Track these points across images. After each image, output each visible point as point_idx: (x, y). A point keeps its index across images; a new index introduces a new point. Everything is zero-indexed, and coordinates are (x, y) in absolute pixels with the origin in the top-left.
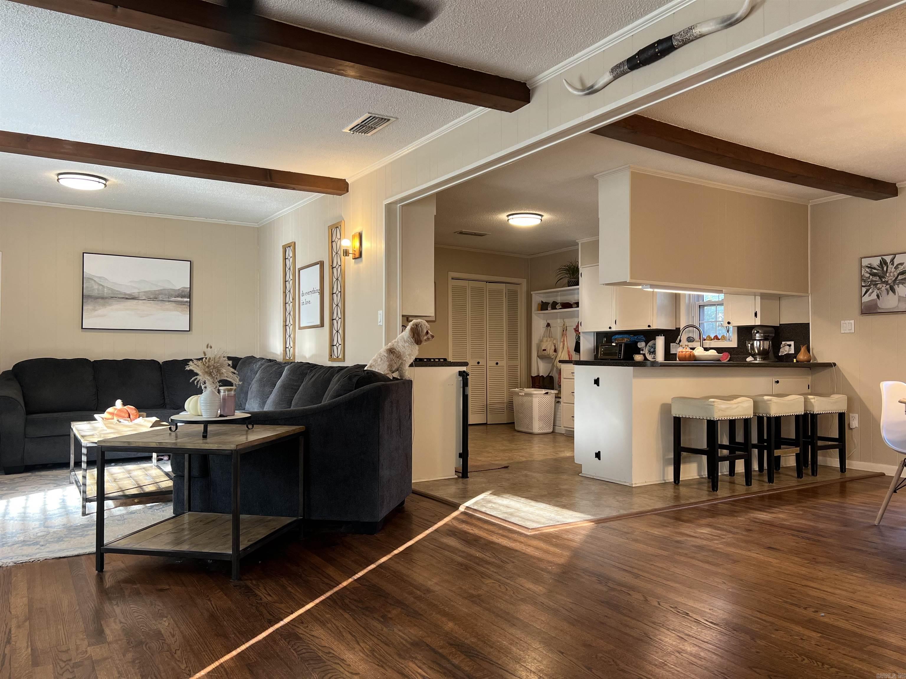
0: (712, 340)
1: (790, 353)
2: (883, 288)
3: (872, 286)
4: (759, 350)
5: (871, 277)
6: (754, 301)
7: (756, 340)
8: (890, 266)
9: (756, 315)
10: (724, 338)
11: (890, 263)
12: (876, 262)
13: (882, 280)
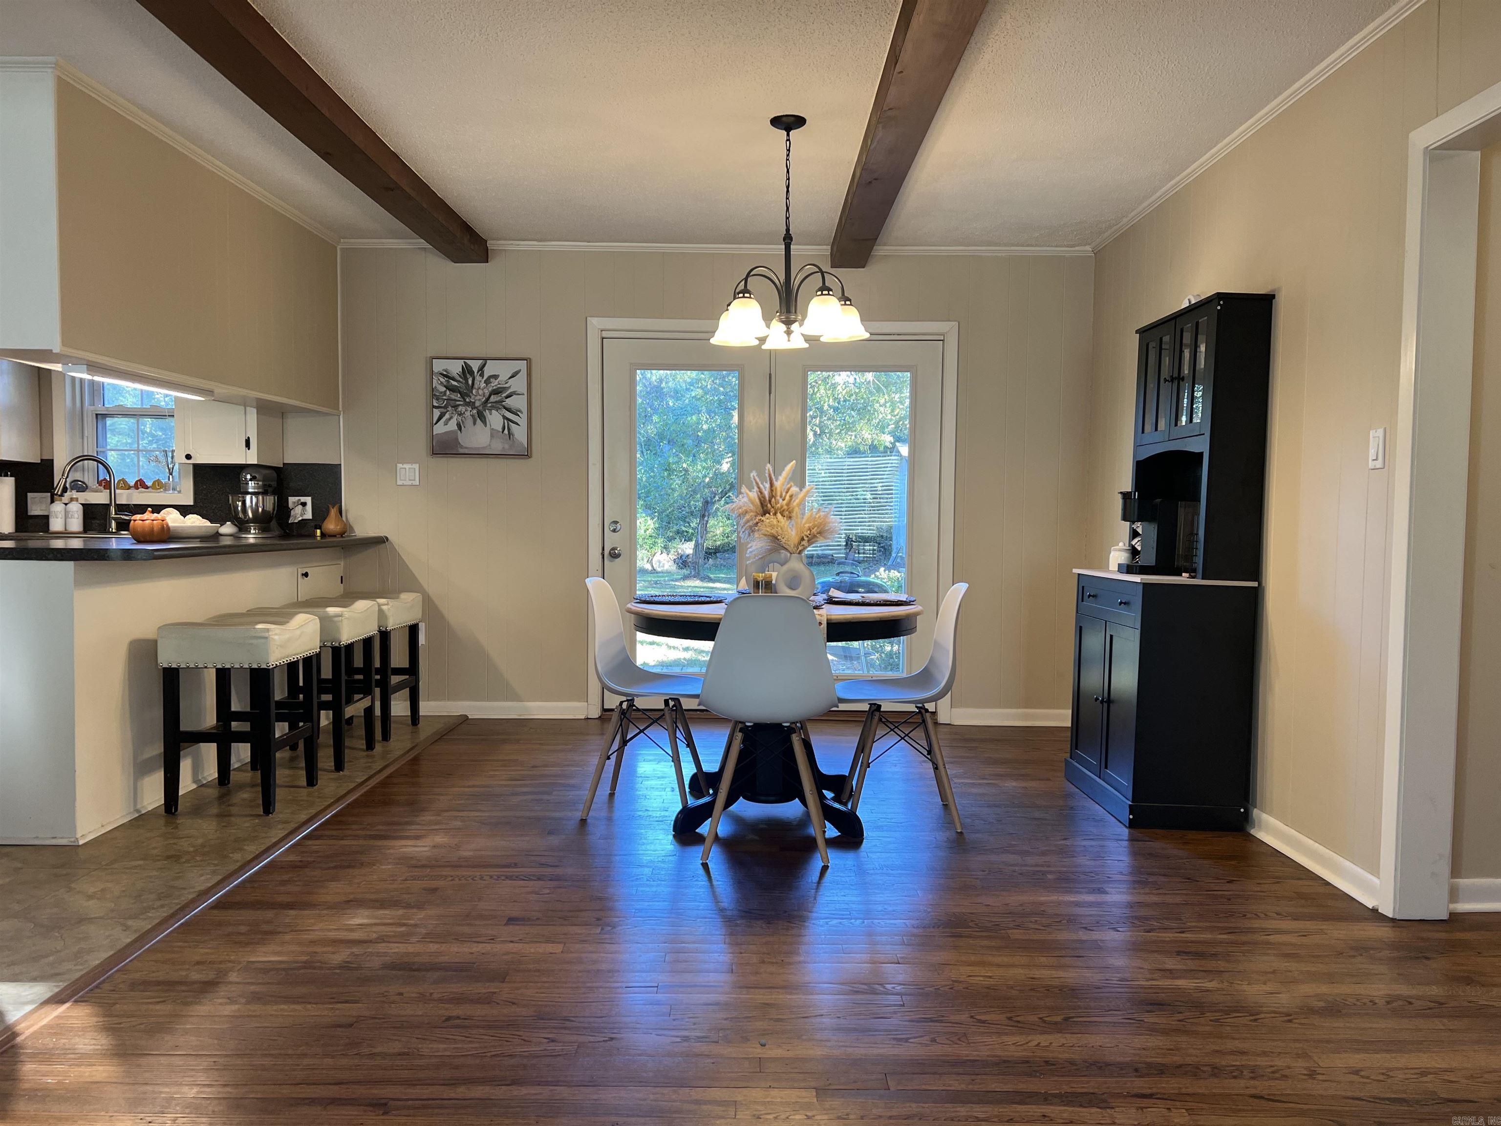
0: (129, 488)
1: (306, 517)
2: (468, 414)
3: (450, 408)
4: (256, 511)
5: (448, 392)
6: (244, 416)
7: (248, 493)
8: (478, 378)
9: (248, 444)
10: (158, 485)
11: (478, 372)
12: (455, 368)
13: (465, 400)
